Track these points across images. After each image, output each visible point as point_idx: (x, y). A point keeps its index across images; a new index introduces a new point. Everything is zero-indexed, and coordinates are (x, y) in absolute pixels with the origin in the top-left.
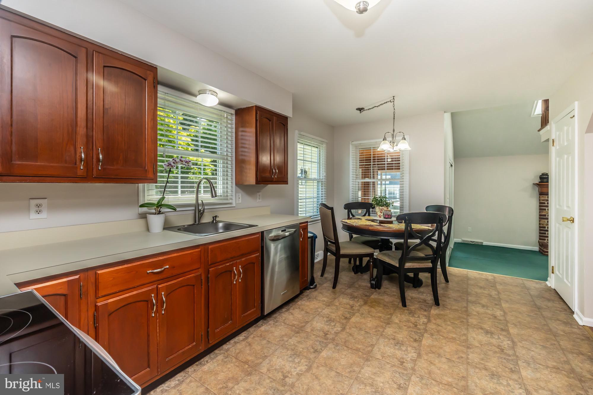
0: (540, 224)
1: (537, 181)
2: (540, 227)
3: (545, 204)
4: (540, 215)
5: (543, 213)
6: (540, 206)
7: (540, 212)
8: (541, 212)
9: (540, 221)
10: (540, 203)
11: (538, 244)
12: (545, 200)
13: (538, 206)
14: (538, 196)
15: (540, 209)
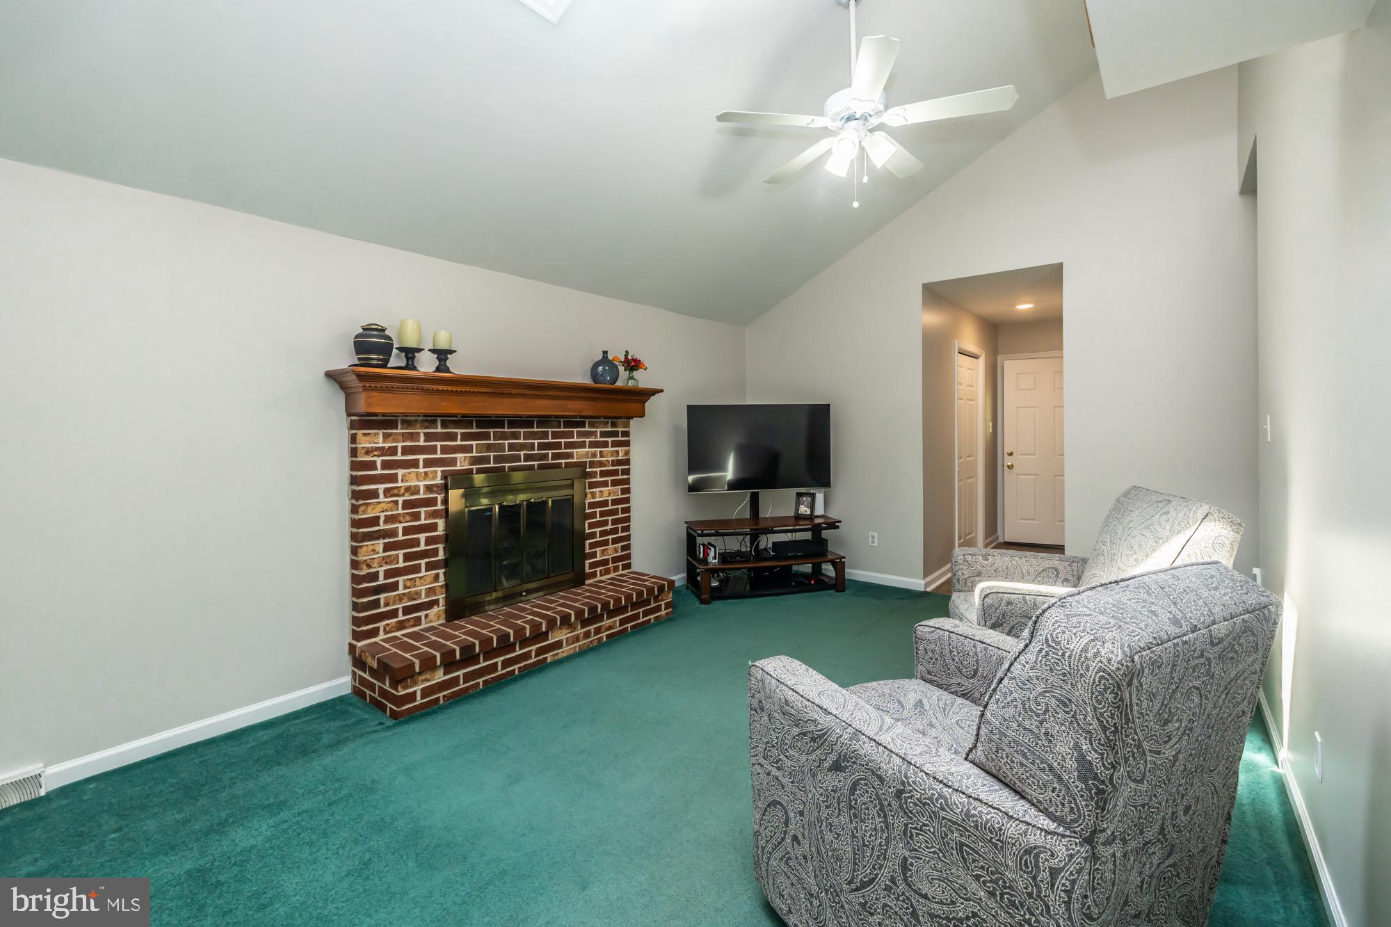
0: (355, 565)
1: (344, 360)
2: (356, 579)
3: (376, 469)
4: (355, 523)
5: (370, 509)
6: (354, 481)
7: (354, 509)
8: (362, 509)
9: (354, 551)
10: (355, 466)
11: (347, 660)
12: (377, 449)
13: (347, 480)
14: (346, 434)
15: (356, 495)
